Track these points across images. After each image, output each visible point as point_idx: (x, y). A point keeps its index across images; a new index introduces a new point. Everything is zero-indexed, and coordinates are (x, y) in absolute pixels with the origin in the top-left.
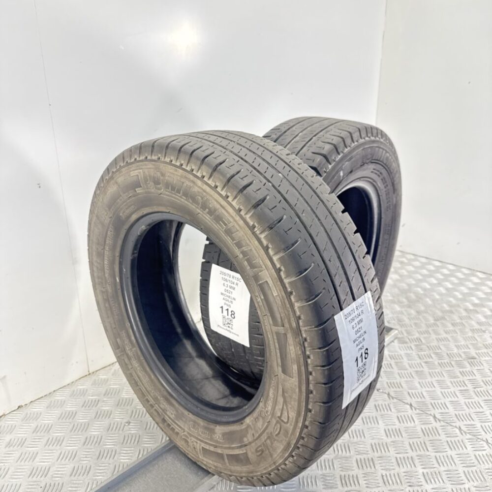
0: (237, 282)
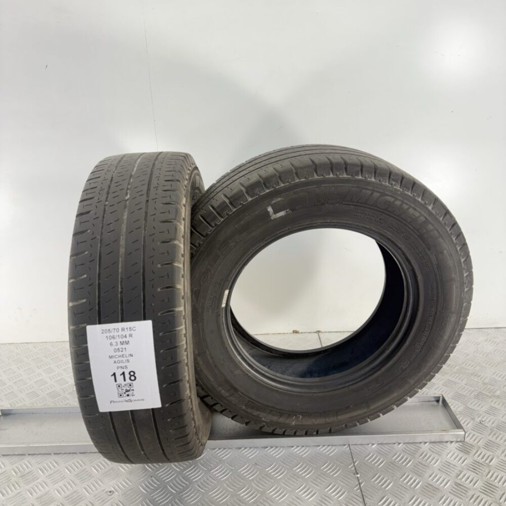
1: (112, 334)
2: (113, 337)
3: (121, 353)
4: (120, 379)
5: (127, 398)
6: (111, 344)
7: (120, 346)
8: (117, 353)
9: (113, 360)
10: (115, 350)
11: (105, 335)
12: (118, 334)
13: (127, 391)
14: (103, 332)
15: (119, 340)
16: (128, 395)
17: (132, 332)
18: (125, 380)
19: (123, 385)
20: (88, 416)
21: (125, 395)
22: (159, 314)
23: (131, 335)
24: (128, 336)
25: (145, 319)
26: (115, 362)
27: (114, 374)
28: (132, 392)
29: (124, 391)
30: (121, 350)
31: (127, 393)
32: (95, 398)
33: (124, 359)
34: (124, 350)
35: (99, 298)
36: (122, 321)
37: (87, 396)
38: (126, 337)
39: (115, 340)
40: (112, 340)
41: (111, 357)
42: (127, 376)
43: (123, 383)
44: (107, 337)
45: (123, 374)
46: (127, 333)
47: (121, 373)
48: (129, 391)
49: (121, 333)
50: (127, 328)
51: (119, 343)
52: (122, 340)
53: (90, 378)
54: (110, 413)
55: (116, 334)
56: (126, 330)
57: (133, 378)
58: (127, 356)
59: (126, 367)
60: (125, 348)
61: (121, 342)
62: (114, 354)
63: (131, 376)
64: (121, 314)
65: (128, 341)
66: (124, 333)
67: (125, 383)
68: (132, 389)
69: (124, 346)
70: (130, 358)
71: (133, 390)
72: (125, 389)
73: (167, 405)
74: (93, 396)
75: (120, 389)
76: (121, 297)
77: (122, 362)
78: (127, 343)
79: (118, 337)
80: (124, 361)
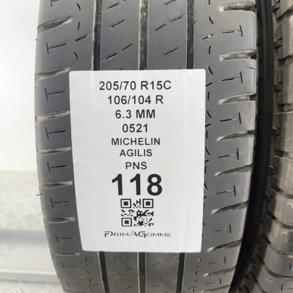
0: (159, 92)
1: (120, 93)
2: (123, 100)
3: (136, 135)
4: (129, 188)
5: (138, 229)
6: (118, 114)
7: (134, 120)
8: (129, 135)
9: (119, 148)
10: (126, 128)
11: (107, 93)
12: (132, 93)
13: (140, 214)
14: (104, 86)
15: (133, 107)
16: (141, 223)
17: (163, 92)
18: (138, 193)
19: (134, 201)
20: (61, 255)
21: (134, 222)
22: (221, 59)
23: (159, 99)
24: (153, 99)
25: (190, 66)
26: (123, 153)
27: (119, 179)
28: (149, 217)
29: (135, 214)
30: (137, 128)
31: (139, 219)
32: (76, 222)
33: (142, 148)
34: (143, 129)
35: (98, 19)
36: (143, 67)
37: (63, 219)
38: (149, 102)
39: (127, 107)
40: (121, 106)
41: (115, 142)
42: (144, 184)
43: (135, 198)
44: (110, 97)
45: (137, 178)
46: (153, 93)
47: (134, 176)
48: (144, 214)
49: (139, 92)
50: (153, 83)
51: (134, 114)
52: (141, 108)
53: (70, 183)
54: (102, 254)
55: (129, 93)
56: (150, 86)
57: (155, 189)
58: (149, 142)
59: (144, 165)
60: (146, 125)
61: (138, 111)
62: (122, 135)
63: (152, 184)
64: (141, 52)
65: (153, 111)
66: (145, 93)
67: (138, 198)
68: (150, 211)
69: (143, 121)
70: (154, 148)
71: (152, 214)
72: (136, 210)
73: (211, 249)
74: (72, 219)
75: (126, 210)
76: (142, 20)
77: (137, 153)
78: (152, 114)
79: (132, 100)
80: (141, 153)
